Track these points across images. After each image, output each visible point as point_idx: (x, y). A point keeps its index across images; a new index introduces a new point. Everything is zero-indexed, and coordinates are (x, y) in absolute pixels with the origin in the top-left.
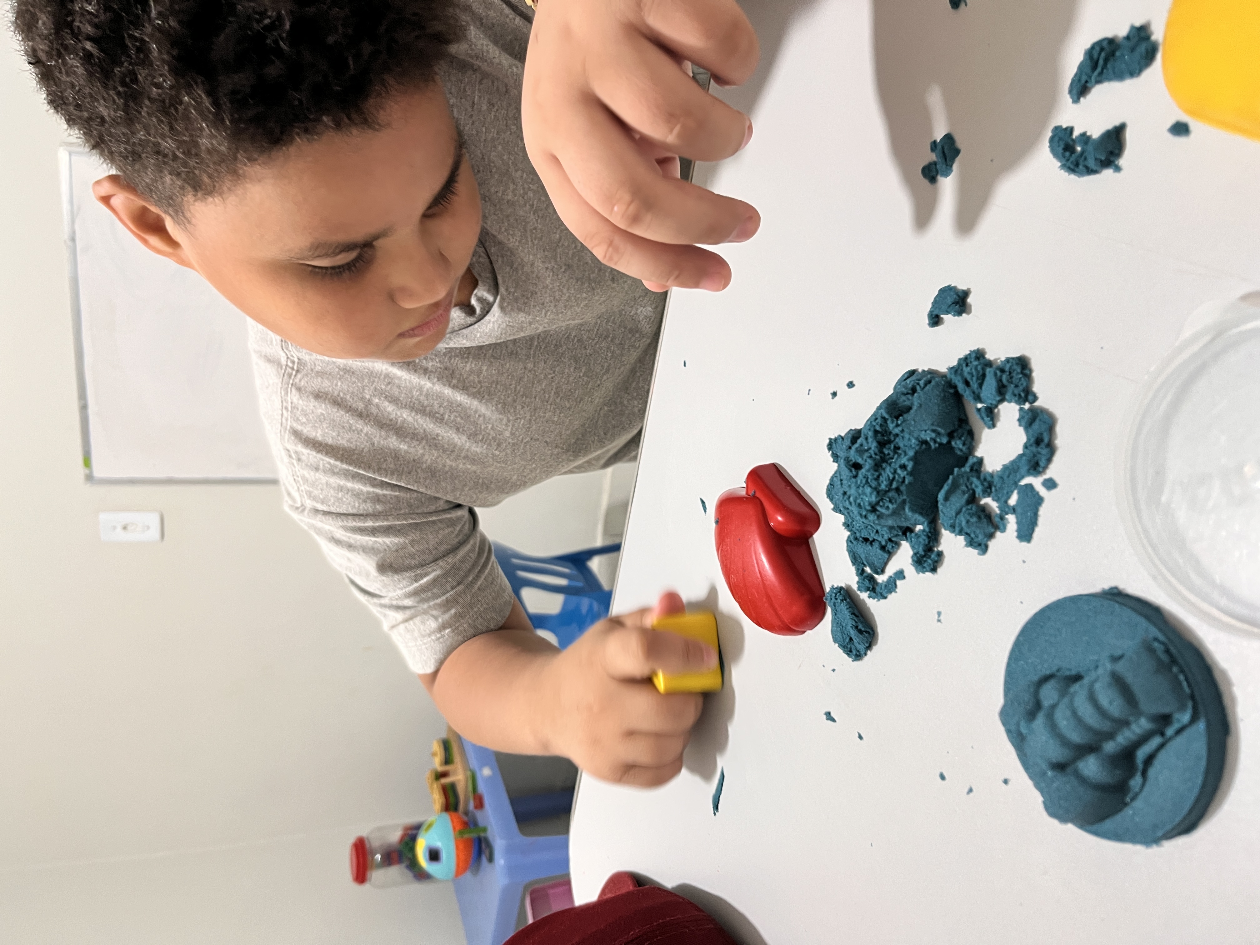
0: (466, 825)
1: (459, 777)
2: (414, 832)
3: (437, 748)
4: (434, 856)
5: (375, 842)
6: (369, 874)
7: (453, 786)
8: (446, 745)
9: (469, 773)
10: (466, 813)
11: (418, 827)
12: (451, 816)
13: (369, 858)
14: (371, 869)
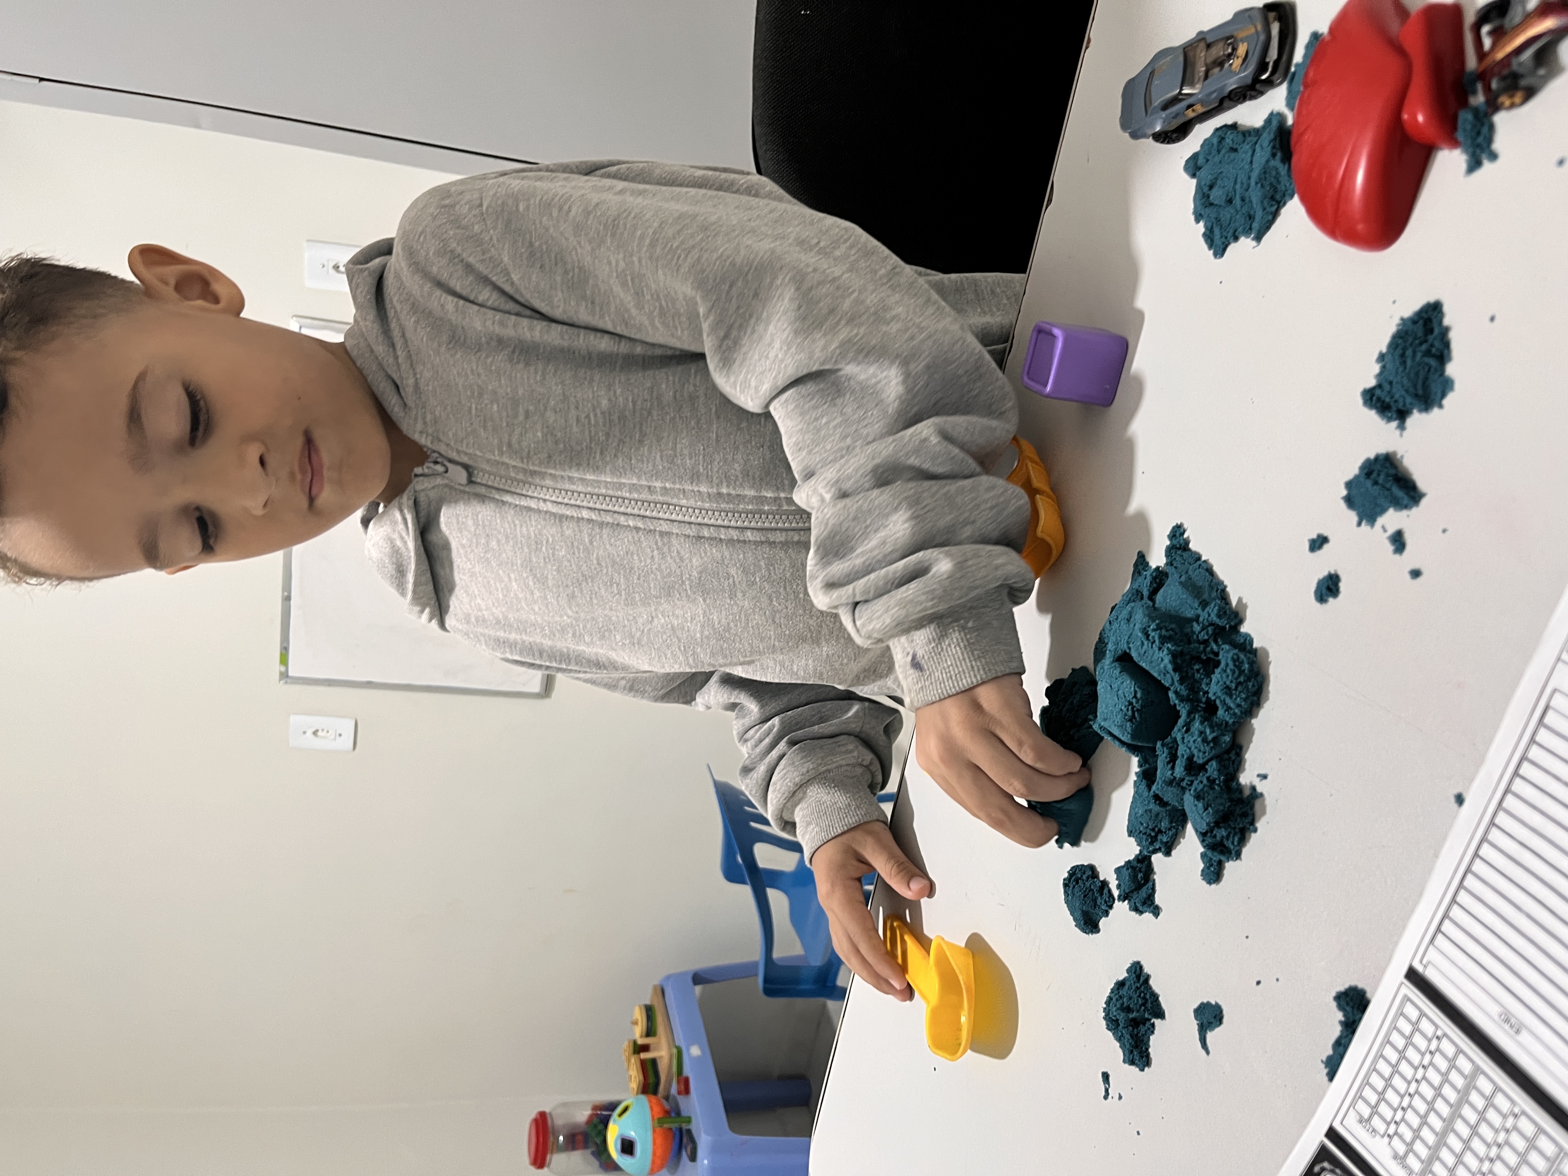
0: (667, 1113)
1: (662, 1053)
2: (606, 1113)
3: (639, 1015)
4: (628, 1147)
5: (559, 1120)
6: (548, 1157)
7: (654, 1062)
8: (649, 1011)
9: (675, 1051)
10: (667, 1098)
11: (612, 1107)
12: (650, 1101)
13: (551, 1139)
14: (552, 1153)
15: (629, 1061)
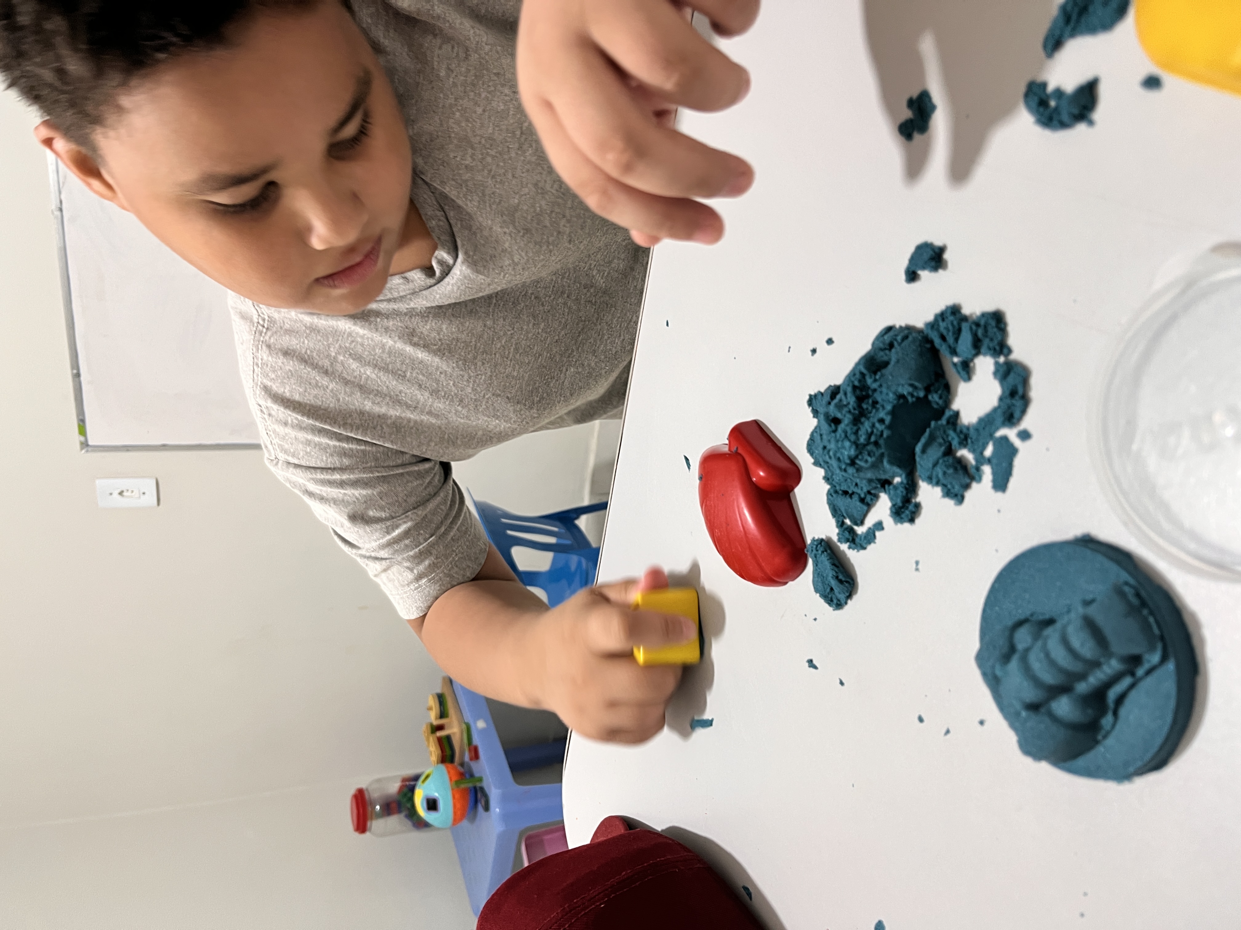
0: (462, 775)
1: (454, 730)
2: (412, 783)
3: (432, 702)
4: (432, 805)
5: (375, 794)
6: (369, 824)
7: (448, 738)
8: (441, 699)
9: (464, 726)
10: (462, 764)
11: (416, 778)
12: (447, 767)
13: (369, 809)
14: (372, 819)
15: (428, 740)
